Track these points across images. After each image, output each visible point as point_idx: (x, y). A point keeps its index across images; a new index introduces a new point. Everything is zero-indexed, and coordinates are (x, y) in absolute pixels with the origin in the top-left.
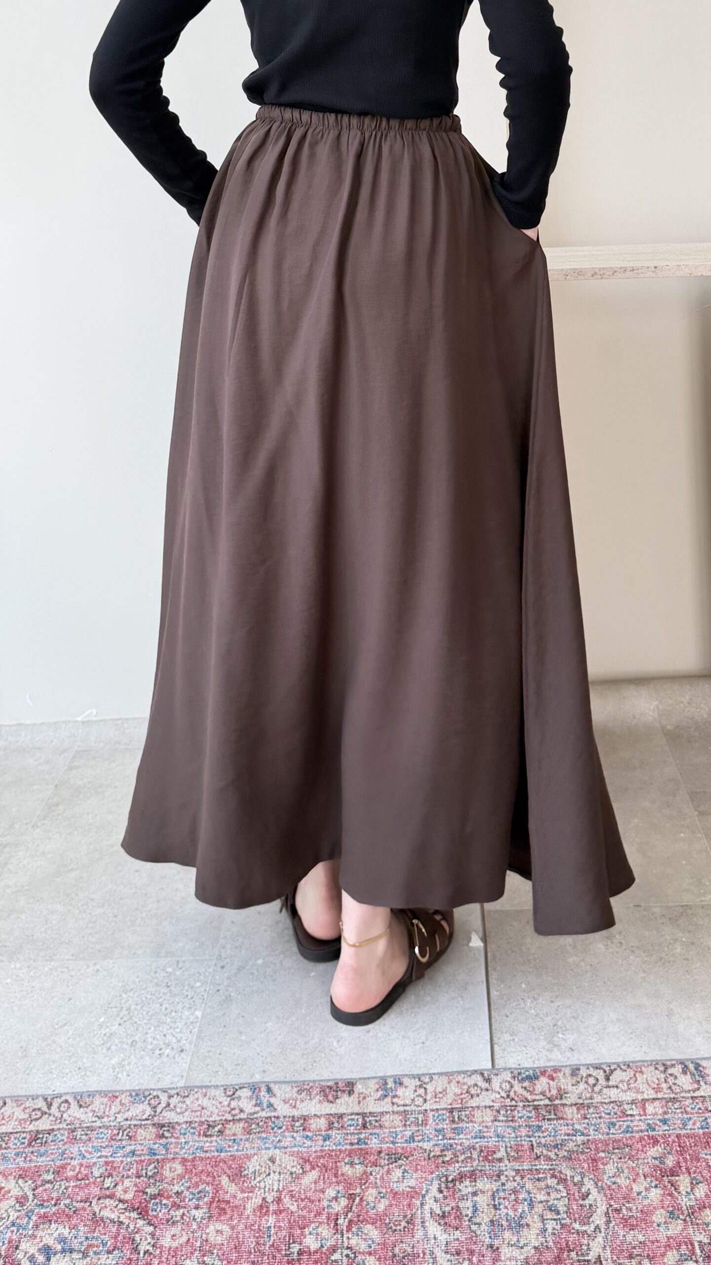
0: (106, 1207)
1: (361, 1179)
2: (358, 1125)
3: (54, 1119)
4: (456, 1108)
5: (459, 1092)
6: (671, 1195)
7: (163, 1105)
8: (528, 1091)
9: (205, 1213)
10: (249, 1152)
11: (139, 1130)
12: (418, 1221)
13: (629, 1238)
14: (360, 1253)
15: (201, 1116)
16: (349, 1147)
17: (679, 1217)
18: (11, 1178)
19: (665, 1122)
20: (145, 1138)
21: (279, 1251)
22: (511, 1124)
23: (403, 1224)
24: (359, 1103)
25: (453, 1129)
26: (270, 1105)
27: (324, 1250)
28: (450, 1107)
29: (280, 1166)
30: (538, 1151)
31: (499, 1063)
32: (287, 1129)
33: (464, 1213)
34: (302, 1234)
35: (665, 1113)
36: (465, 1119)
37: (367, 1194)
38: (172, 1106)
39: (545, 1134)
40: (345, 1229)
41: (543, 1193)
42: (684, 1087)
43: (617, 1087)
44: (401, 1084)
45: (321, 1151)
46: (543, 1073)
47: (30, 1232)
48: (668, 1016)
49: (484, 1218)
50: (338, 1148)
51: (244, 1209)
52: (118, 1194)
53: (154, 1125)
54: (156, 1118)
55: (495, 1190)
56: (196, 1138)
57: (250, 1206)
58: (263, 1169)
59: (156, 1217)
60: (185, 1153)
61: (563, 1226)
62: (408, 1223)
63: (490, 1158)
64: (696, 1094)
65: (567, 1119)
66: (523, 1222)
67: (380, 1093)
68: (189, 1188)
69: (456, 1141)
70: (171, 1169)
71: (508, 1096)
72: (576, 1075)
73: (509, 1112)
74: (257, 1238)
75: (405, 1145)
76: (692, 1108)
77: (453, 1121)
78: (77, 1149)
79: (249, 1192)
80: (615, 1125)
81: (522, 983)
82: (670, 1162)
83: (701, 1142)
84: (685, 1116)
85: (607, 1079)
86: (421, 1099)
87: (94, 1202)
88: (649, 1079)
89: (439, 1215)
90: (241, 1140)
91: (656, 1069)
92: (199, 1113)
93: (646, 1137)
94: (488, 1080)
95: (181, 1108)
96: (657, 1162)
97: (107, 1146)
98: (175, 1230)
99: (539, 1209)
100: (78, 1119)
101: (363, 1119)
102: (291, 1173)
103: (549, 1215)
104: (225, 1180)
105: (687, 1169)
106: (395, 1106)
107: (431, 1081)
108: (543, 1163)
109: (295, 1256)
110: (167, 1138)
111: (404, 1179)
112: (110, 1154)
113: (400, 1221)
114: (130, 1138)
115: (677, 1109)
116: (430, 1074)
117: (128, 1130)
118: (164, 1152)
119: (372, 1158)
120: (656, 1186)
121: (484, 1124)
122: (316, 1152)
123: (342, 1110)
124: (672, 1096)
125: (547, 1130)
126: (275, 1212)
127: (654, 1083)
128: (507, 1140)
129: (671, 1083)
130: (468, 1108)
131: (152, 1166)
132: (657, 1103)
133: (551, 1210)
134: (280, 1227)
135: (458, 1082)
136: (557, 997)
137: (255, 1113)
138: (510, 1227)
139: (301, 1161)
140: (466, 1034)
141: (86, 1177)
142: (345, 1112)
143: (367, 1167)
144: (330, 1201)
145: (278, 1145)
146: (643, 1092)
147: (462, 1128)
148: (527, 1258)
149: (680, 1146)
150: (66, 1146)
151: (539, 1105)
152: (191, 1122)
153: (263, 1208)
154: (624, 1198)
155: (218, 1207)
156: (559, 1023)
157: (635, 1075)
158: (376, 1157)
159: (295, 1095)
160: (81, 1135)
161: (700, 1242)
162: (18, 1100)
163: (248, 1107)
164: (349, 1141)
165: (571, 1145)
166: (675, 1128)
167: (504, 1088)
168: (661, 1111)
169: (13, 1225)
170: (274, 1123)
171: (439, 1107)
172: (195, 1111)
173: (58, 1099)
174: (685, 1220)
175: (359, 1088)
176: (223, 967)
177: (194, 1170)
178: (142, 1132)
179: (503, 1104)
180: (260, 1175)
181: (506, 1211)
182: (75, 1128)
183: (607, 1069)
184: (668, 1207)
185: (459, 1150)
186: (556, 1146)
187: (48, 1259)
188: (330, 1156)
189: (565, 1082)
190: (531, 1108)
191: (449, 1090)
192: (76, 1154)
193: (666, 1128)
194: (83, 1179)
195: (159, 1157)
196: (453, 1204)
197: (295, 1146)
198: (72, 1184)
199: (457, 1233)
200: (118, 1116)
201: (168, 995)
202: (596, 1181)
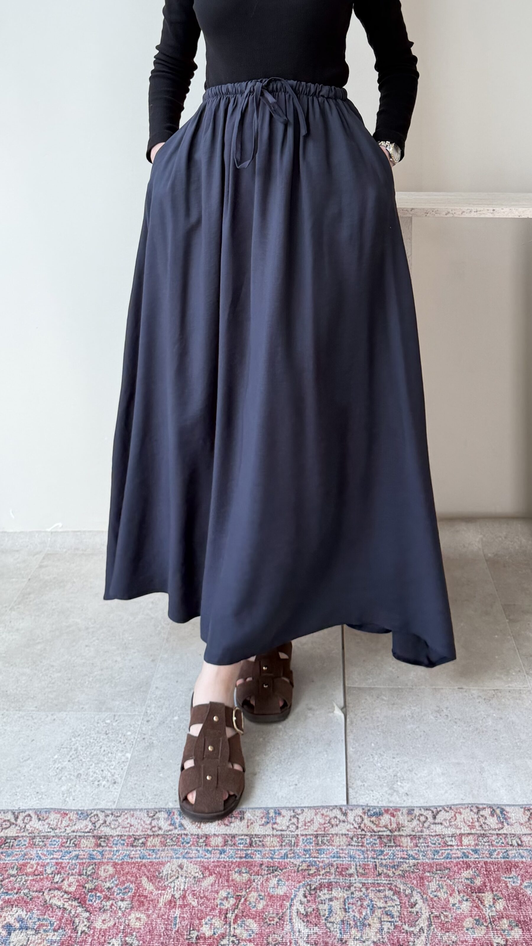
0: (54, 896)
1: (246, 885)
2: (246, 844)
3: (19, 828)
4: (320, 834)
5: (323, 823)
6: (478, 907)
7: (101, 822)
8: (375, 824)
9: (128, 904)
10: (163, 860)
11: (82, 840)
12: (287, 918)
13: (445, 938)
14: (242, 940)
15: (129, 831)
16: (238, 860)
17: (483, 924)
19: (476, 851)
20: (87, 846)
21: (182, 935)
22: (360, 848)
23: (276, 920)
24: (248, 827)
25: (317, 850)
26: (181, 825)
27: (216, 936)
28: (315, 833)
30: (380, 869)
31: (352, 802)
32: (193, 844)
33: (322, 914)
34: (200, 924)
35: (477, 845)
36: (327, 843)
37: (250, 896)
38: (108, 823)
39: (386, 857)
40: (232, 921)
41: (382, 901)
42: (491, 825)
43: (441, 824)
44: (280, 814)
45: (218, 861)
46: (387, 811)
48: (480, 772)
49: (338, 916)
50: (231, 860)
51: (158, 902)
52: (64, 888)
53: (94, 836)
54: (95, 832)
55: (346, 897)
56: (125, 848)
57: (162, 901)
58: (174, 873)
59: (92, 905)
60: (116, 859)
61: (396, 927)
62: (279, 919)
63: (344, 873)
64: (500, 832)
65: (403, 847)
66: (366, 922)
67: (264, 820)
68: (117, 885)
69: (319, 859)
70: (104, 870)
71: (360, 827)
72: (411, 814)
73: (360, 839)
74: (166, 925)
75: (281, 860)
76: (497, 842)
77: (318, 844)
78: (35, 852)
79: (162, 890)
80: (438, 852)
81: (371, 743)
82: (478, 882)
83: (502, 869)
84: (491, 848)
85: (434, 818)
86: (294, 826)
87: (46, 892)
88: (465, 818)
89: (303, 914)
90: (159, 850)
91: (471, 810)
92: (127, 829)
93: (461, 863)
94: (345, 814)
95: (115, 825)
96: (469, 882)
97: (58, 851)
98: (105, 916)
99: (378, 913)
100: (37, 830)
101: (250, 839)
102: (195, 877)
103: (386, 918)
104: (144, 880)
105: (491, 888)
106: (275, 831)
107: (302, 813)
108: (383, 879)
109: (194, 940)
110: (103, 847)
111: (278, 886)
112: (59, 857)
113: (274, 917)
114: (76, 845)
115: (485, 842)
116: (302, 807)
117: (74, 840)
118: (100, 857)
119: (256, 869)
120: (467, 900)
121: (340, 848)
122: (213, 862)
123: (234, 832)
124: (483, 832)
125: (387, 854)
126: (180, 906)
127: (469, 821)
128: (357, 860)
129: (482, 823)
130: (329, 834)
131: (91, 867)
132: (471, 837)
133: (387, 914)
134: (184, 917)
135: (323, 815)
136: (397, 754)
137: (170, 830)
138: (356, 926)
139: (202, 869)
140: (329, 779)
141: (41, 873)
142: (237, 833)
143: (251, 875)
144: (221, 899)
145: (188, 856)
146: (461, 829)
147: (324, 849)
149: (486, 871)
150: (27, 850)
151: (382, 835)
152: (121, 836)
153: (171, 903)
154: (443, 908)
155: (138, 900)
156: (399, 774)
157: (455, 815)
158: (258, 869)
160: (39, 841)
161: (498, 943)
163: (165, 826)
164: (239, 855)
165: (405, 866)
166: (483, 857)
167: (357, 820)
168: (473, 844)
170: (184, 839)
171: (307, 833)
172: (125, 828)
173: (23, 813)
174: (487, 927)
175: (248, 815)
176: (148, 721)
177: (122, 872)
178: (85, 841)
179: (355, 833)
180: (172, 876)
181: (354, 914)
182: (35, 836)
183: (435, 810)
184: (475, 916)
185: (321, 867)
186: (394, 867)
187: (9, 934)
188: (225, 866)
189: (403, 819)
190: (376, 837)
191: (315, 820)
192: (34, 856)
193: (476, 856)
194: (39, 875)
195: (96, 861)
196: (314, 907)
197: (198, 857)
198: (30, 878)
199: (316, 929)
200: (67, 828)
201: (105, 742)
202: (422, 894)
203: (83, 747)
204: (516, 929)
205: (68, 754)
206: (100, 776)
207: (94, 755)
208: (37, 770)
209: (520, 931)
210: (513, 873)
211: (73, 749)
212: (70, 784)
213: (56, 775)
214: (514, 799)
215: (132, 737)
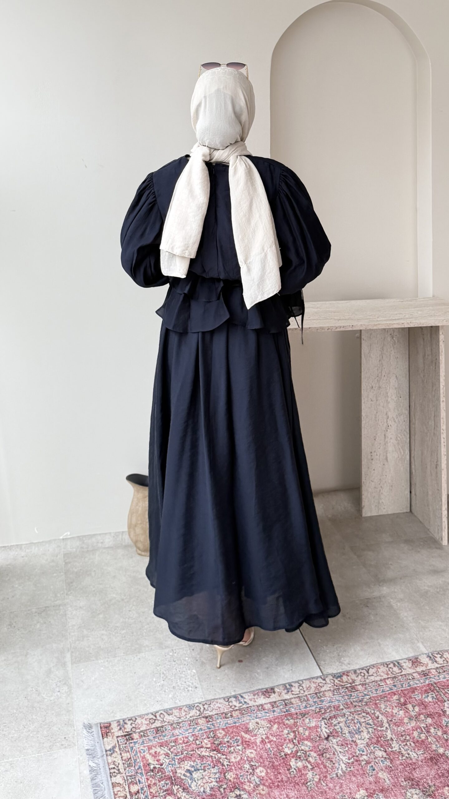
0: (202, 751)
1: (294, 725)
2: (283, 705)
3: (161, 721)
4: (317, 692)
5: (316, 686)
6: (407, 712)
7: (202, 709)
8: (341, 682)
9: (242, 747)
10: (247, 722)
11: (199, 720)
12: (322, 736)
13: (399, 730)
16: (284, 714)
17: (413, 719)
18: (157, 747)
19: (395, 686)
20: (203, 723)
21: (277, 756)
22: (340, 695)
25: (321, 700)
26: (245, 702)
27: (294, 752)
28: (315, 692)
29: (262, 725)
30: (354, 704)
31: (325, 673)
32: (257, 711)
33: (338, 730)
34: (283, 748)
35: (394, 683)
36: (323, 696)
37: (299, 730)
38: (206, 709)
40: (298, 744)
41: (363, 718)
42: (396, 672)
43: (373, 675)
44: (292, 686)
45: (274, 717)
46: (344, 674)
47: (178, 766)
48: (379, 645)
49: (346, 730)
50: (280, 714)
51: (256, 742)
52: (204, 746)
53: (203, 717)
54: (202, 715)
55: (345, 720)
56: (224, 720)
57: (258, 742)
58: (256, 727)
59: (224, 751)
60: (222, 726)
61: (375, 729)
62: (319, 738)
63: (338, 709)
64: (401, 674)
65: (360, 690)
66: (360, 730)
67: (286, 691)
68: (231, 739)
69: (323, 705)
70: (220, 733)
71: (335, 685)
72: (356, 673)
73: (337, 691)
74: (267, 753)
75: (305, 709)
76: (402, 679)
77: (318, 698)
78: (178, 732)
79: (255, 737)
82: (402, 700)
83: (410, 692)
84: (401, 683)
85: (368, 673)
86: (303, 691)
87: (197, 751)
88: (383, 670)
89: (329, 733)
90: (241, 717)
91: (384, 666)
92: (219, 710)
93: (390, 693)
94: (324, 680)
95: (210, 709)
96: (398, 701)
97: (189, 729)
98: (234, 755)
99: (363, 724)
100: (171, 720)
101: (284, 702)
102: (267, 727)
103: (368, 726)
104: (243, 734)
105: (409, 702)
106: (294, 695)
107: (303, 683)
108: (358, 708)
109: (284, 757)
110: (211, 721)
111: (310, 722)
112: (192, 731)
113: (316, 738)
114: (197, 724)
115: (397, 680)
116: (301, 680)
117: (194, 721)
118: (213, 727)
119: (295, 716)
120: (401, 710)
121: (330, 697)
122: (272, 717)
123: (274, 700)
124: (394, 676)
125: (354, 696)
126: (268, 742)
127: (385, 672)
128: (341, 702)
129: (391, 671)
130: (322, 692)
131: (212, 733)
132: (389, 679)
133: (368, 724)
134: (273, 747)
135: (314, 682)
136: (334, 644)
137: (241, 706)
138: (356, 733)
139: (269, 722)
142: (276, 700)
143: (294, 720)
144: (287, 735)
145: (258, 717)
146: (383, 676)
147: (324, 700)
148: (367, 743)
149: (404, 694)
150: (173, 731)
151: (347, 687)
152: (217, 714)
153: (263, 741)
154: (392, 716)
156: (340, 654)
157: (377, 670)
159: (253, 697)
160: (176, 726)
161: (423, 727)
162: (140, 716)
163: (238, 705)
164: (283, 711)
165: (365, 700)
166: (399, 688)
167: (332, 682)
168: (392, 682)
169: (169, 764)
170: (250, 709)
171: (310, 693)
172: (217, 709)
173: (159, 713)
175: (276, 690)
176: (193, 650)
177: (229, 732)
179: (334, 688)
180: (256, 729)
181: (353, 728)
182: (172, 724)
183: (366, 669)
184: (408, 716)
185: (326, 709)
186: (360, 701)
187: (191, 774)
188: (279, 718)
189: (353, 676)
190: (345, 688)
191: (311, 686)
192: (178, 734)
193: (396, 688)
194: (187, 743)
195: (212, 729)
196: (333, 728)
197: (263, 717)
198: (184, 745)
199: (339, 738)
200: (187, 716)
201: (177, 665)
202: (380, 711)
203: (166, 671)
204: (428, 718)
205: (160, 677)
206: (185, 686)
207: (175, 675)
208: (149, 689)
209: (430, 719)
210: (416, 693)
211: (162, 674)
212: (172, 693)
213: (161, 690)
214: (401, 656)
215: (190, 660)
